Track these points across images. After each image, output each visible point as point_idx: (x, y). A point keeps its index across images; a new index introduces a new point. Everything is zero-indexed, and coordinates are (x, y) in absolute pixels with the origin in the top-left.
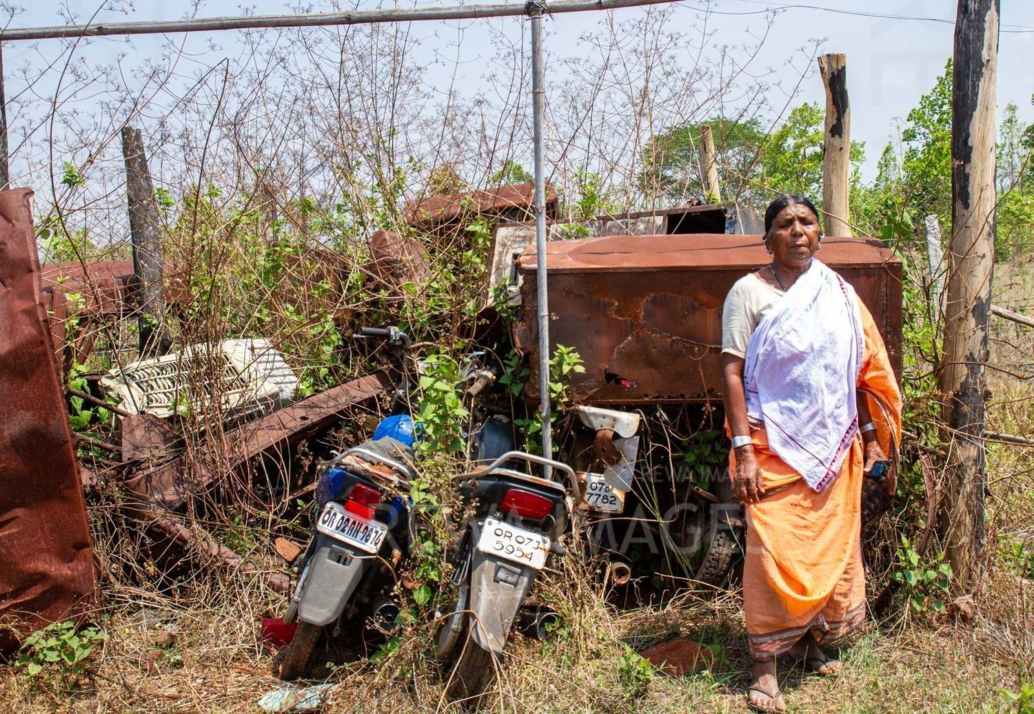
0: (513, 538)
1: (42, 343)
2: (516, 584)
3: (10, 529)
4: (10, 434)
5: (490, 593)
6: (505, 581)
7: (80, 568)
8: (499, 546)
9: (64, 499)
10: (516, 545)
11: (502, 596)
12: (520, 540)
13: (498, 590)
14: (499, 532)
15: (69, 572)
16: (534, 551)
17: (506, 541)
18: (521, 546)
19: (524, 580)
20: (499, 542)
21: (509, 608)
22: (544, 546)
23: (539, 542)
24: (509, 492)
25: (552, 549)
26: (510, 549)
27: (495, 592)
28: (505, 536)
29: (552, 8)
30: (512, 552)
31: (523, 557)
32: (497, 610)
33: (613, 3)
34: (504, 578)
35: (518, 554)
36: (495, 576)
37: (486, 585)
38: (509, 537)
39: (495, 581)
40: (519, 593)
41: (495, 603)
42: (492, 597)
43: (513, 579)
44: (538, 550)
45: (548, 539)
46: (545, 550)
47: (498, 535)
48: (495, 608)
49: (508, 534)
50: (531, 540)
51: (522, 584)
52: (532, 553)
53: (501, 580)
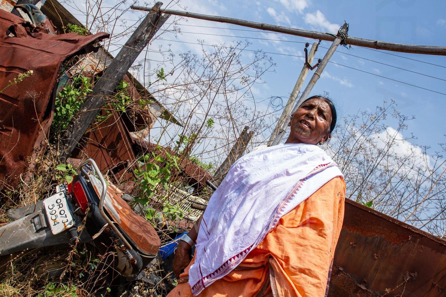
0: (60, 209)
2: (38, 231)
5: (22, 223)
6: (35, 226)
7: (16, 166)
8: (51, 207)
9: (29, 136)
10: (58, 213)
11: (25, 230)
12: (62, 212)
13: (27, 226)
14: (59, 201)
15: (11, 165)
16: (61, 222)
17: (56, 208)
18: (59, 216)
19: (44, 234)
20: (53, 205)
21: (21, 238)
22: (68, 225)
23: (68, 221)
24: (77, 182)
25: (70, 230)
26: (54, 212)
27: (24, 225)
28: (59, 205)
29: (349, 39)
30: (52, 214)
31: (53, 221)
32: (14, 234)
33: (383, 45)
34: (36, 223)
35: (54, 217)
36: (34, 218)
37: (26, 218)
38: (60, 207)
39: (31, 221)
40: (34, 237)
41: (17, 230)
42: (20, 226)
43: (38, 227)
44: (63, 224)
45: (73, 224)
46: (65, 227)
47: (57, 202)
48: (14, 232)
49: (61, 206)
50: (66, 217)
51: (41, 235)
52: (59, 223)
53: (34, 223)
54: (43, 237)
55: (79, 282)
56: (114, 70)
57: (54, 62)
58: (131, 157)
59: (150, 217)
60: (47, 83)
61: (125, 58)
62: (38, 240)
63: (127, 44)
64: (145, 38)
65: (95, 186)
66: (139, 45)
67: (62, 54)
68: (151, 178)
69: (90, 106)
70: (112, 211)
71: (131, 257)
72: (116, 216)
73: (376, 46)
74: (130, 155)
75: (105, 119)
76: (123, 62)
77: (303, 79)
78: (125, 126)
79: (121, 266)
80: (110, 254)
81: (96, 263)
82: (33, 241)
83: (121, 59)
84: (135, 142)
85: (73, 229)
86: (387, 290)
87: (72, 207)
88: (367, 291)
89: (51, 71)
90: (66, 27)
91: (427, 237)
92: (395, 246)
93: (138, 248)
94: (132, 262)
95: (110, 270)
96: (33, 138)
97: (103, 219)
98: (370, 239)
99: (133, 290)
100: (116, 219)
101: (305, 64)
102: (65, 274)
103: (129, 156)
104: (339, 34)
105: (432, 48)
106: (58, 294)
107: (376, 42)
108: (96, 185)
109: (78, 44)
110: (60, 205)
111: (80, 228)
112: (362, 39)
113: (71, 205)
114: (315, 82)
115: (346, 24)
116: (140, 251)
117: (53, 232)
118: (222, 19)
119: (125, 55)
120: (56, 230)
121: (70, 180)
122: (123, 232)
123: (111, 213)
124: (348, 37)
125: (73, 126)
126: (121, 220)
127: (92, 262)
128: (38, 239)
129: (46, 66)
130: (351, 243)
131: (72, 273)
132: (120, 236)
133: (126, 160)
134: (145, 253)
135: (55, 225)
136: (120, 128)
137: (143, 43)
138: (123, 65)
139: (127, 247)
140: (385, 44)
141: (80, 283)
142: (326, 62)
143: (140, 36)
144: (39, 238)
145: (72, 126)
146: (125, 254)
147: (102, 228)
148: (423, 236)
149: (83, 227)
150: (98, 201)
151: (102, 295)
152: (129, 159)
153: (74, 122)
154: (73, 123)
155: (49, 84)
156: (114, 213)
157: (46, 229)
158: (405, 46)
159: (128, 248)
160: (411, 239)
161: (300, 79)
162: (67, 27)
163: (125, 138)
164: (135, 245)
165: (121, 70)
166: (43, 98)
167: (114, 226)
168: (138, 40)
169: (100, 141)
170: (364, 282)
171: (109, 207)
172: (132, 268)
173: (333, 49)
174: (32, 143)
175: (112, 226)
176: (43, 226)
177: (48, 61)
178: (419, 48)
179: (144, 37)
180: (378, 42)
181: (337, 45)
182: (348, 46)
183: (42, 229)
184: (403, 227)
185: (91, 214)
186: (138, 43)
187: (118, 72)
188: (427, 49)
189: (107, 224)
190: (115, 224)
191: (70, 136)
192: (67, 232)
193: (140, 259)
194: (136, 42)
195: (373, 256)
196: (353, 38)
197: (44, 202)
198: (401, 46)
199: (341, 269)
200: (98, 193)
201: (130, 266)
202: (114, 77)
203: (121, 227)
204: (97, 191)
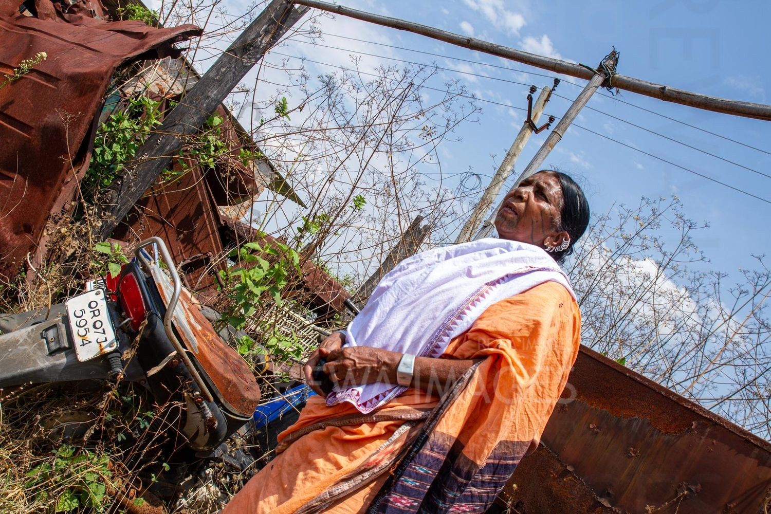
0: (95, 319)
1: (103, 79)
2: (52, 353)
3: (7, 184)
4: (47, 121)
5: (25, 336)
6: (48, 343)
7: (16, 242)
8: (79, 314)
9: (44, 191)
10: (90, 325)
11: (29, 349)
12: (98, 325)
13: (34, 343)
14: (93, 305)
15: (9, 238)
16: (94, 342)
17: (88, 315)
18: (92, 330)
19: (62, 360)
20: (83, 311)
21: (21, 362)
22: (106, 347)
23: (106, 340)
24: (129, 275)
25: (109, 356)
26: (83, 323)
27: (29, 340)
28: (94, 311)
29: (618, 79)
30: (80, 327)
31: (81, 338)
32: (11, 353)
33: (676, 94)
34: (49, 339)
35: (82, 332)
36: (47, 330)
37: (33, 329)
38: (95, 315)
39: (42, 334)
40: (44, 363)
41: (16, 347)
42: (21, 341)
43: (54, 346)
44: (98, 345)
45: (116, 346)
46: (102, 350)
47: (90, 306)
48: (10, 350)
49: (97, 313)
50: (104, 333)
51: (58, 360)
52: (90, 342)
53: (46, 339)
54: (60, 365)
55: (115, 448)
56: (203, 94)
57: (101, 67)
58: (215, 249)
59: (244, 351)
60: (85, 102)
61: (224, 74)
62: (52, 369)
63: (229, 50)
64: (261, 43)
65: (159, 284)
66: (249, 54)
67: (115, 54)
68: (254, 281)
69: (155, 151)
70: (185, 330)
71: (209, 414)
72: (192, 339)
73: (663, 94)
74: (214, 245)
75: (178, 176)
76: (220, 81)
77: (521, 146)
78: (212, 194)
79: (190, 429)
80: (174, 404)
81: (148, 419)
82: (41, 370)
83: (217, 76)
84: (226, 223)
85: (115, 355)
86: (648, 508)
87: (115, 317)
88: (611, 510)
89: (95, 81)
90: (123, 9)
91: (723, 426)
92: (666, 438)
93: (222, 401)
94: (209, 424)
95: (171, 432)
96: (52, 197)
97: (169, 341)
98: (625, 422)
99: (203, 475)
100: (190, 346)
101: (526, 122)
102: (93, 432)
103: (212, 247)
104: (601, 69)
105: (758, 107)
106: (78, 466)
107: (664, 88)
108: (161, 282)
109: (146, 40)
110: (95, 313)
111: (128, 354)
112: (639, 81)
113: (114, 313)
114: (552, 147)
115: (615, 52)
116: (226, 406)
117: (78, 357)
118: (399, 23)
119: (224, 69)
120: (85, 354)
121: (116, 271)
122: (200, 369)
123: (183, 333)
124: (617, 76)
125: (122, 183)
126: (199, 348)
127: (140, 416)
128: (52, 367)
129: (86, 73)
130: (591, 426)
131: (105, 432)
132: (194, 376)
133: (206, 254)
134: (233, 411)
135: (83, 345)
136: (202, 196)
137: (257, 52)
138: (219, 86)
139: (204, 396)
140: (679, 93)
141: (117, 450)
142: (574, 113)
143: (254, 39)
144: (54, 366)
145: (119, 183)
146: (199, 408)
147: (166, 359)
148: (716, 424)
149: (133, 353)
150: (164, 311)
151: (153, 475)
152: (213, 251)
153: (125, 177)
154: (122, 178)
155: (89, 104)
156: (188, 334)
157: (67, 351)
158: (712, 100)
159: (206, 398)
160: (696, 427)
161: (515, 147)
162: (126, 8)
163: (208, 215)
164: (219, 395)
165: (215, 95)
166: (75, 128)
167: (187, 357)
168: (250, 45)
169: (164, 214)
170: (608, 494)
171: (180, 323)
172: (208, 435)
173: (589, 93)
174: (48, 204)
175: (182, 357)
176: (63, 345)
177: (91, 64)
178: (736, 105)
179: (261, 41)
180: (667, 88)
181: (597, 87)
182: (614, 90)
183: (60, 350)
184: (683, 406)
185: (148, 332)
186: (250, 50)
187: (209, 97)
188: (750, 108)
189: (175, 353)
190: (188, 353)
191: (115, 200)
192: (103, 360)
193: (224, 420)
194: (246, 49)
195: (627, 452)
196: (625, 78)
197: (67, 304)
198: (706, 98)
199: (569, 468)
200: (164, 296)
201: (206, 431)
202: (202, 105)
203: (198, 360)
204: (163, 294)
